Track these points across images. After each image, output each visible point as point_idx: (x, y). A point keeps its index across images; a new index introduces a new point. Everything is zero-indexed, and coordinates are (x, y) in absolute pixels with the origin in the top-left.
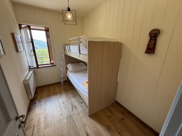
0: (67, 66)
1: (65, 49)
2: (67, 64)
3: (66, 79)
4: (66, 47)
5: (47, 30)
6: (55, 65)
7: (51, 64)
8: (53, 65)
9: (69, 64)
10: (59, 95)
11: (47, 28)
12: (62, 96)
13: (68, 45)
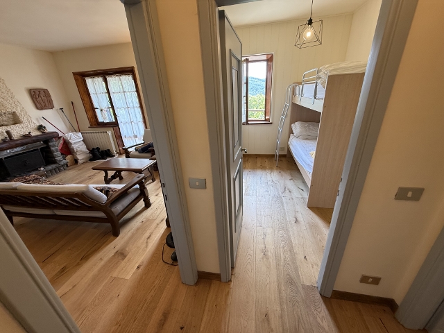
0: (292, 125)
1: (294, 93)
2: (293, 121)
3: (285, 152)
4: (298, 87)
5: (270, 60)
6: (271, 123)
7: (266, 120)
8: (267, 122)
9: (296, 123)
10: (268, 172)
11: (270, 56)
12: (272, 174)
13: (300, 83)
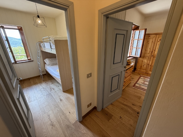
1: (40, 46)
2: (44, 59)
4: (41, 44)
7: (28, 60)
11: (20, 28)
